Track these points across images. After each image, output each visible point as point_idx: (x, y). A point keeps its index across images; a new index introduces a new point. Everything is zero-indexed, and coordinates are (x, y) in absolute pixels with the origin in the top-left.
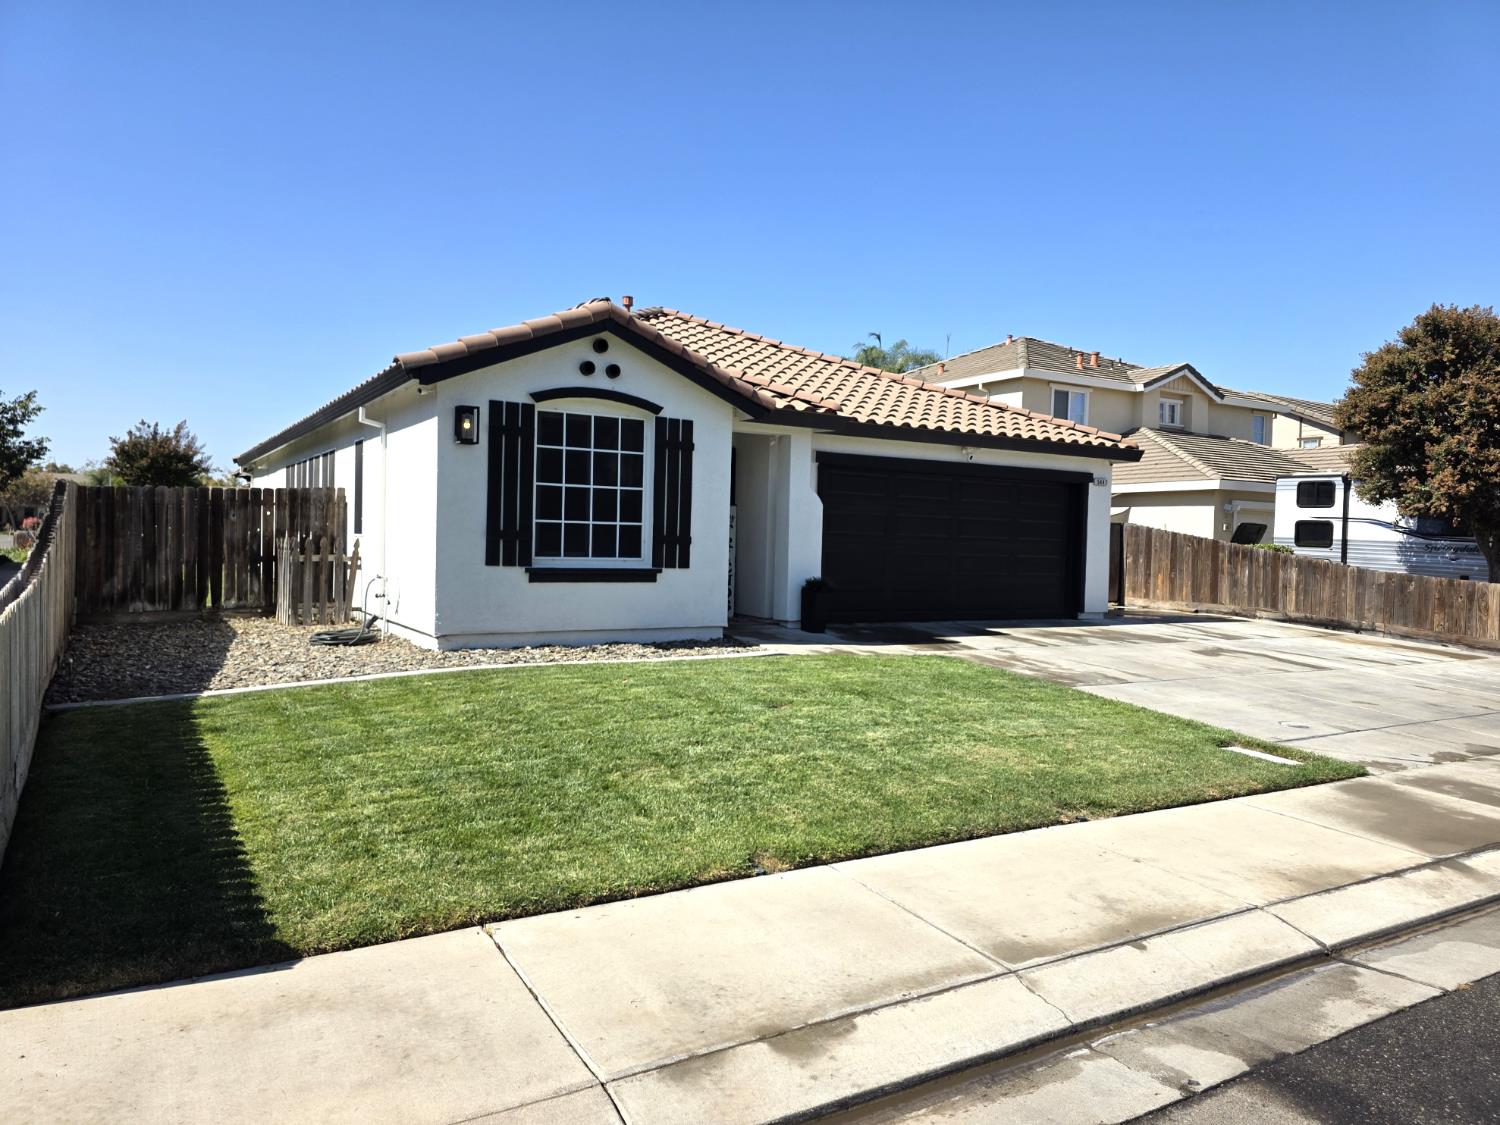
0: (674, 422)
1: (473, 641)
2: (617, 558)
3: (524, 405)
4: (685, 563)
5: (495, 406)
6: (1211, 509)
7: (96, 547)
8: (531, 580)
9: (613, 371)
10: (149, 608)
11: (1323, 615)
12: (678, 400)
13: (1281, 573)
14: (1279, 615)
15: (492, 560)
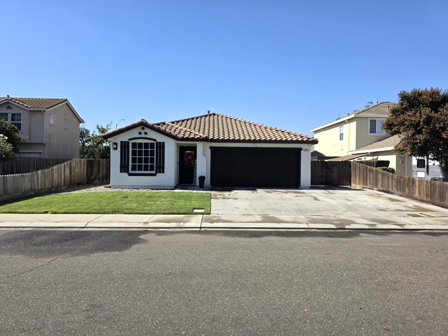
0: (160, 143)
1: (118, 187)
2: (149, 171)
3: (127, 142)
4: (163, 172)
5: (122, 142)
6: (395, 156)
7: (90, 170)
8: (129, 175)
9: (146, 133)
10: (98, 181)
11: (385, 189)
12: (160, 138)
13: (378, 176)
14: (378, 189)
15: (121, 171)
